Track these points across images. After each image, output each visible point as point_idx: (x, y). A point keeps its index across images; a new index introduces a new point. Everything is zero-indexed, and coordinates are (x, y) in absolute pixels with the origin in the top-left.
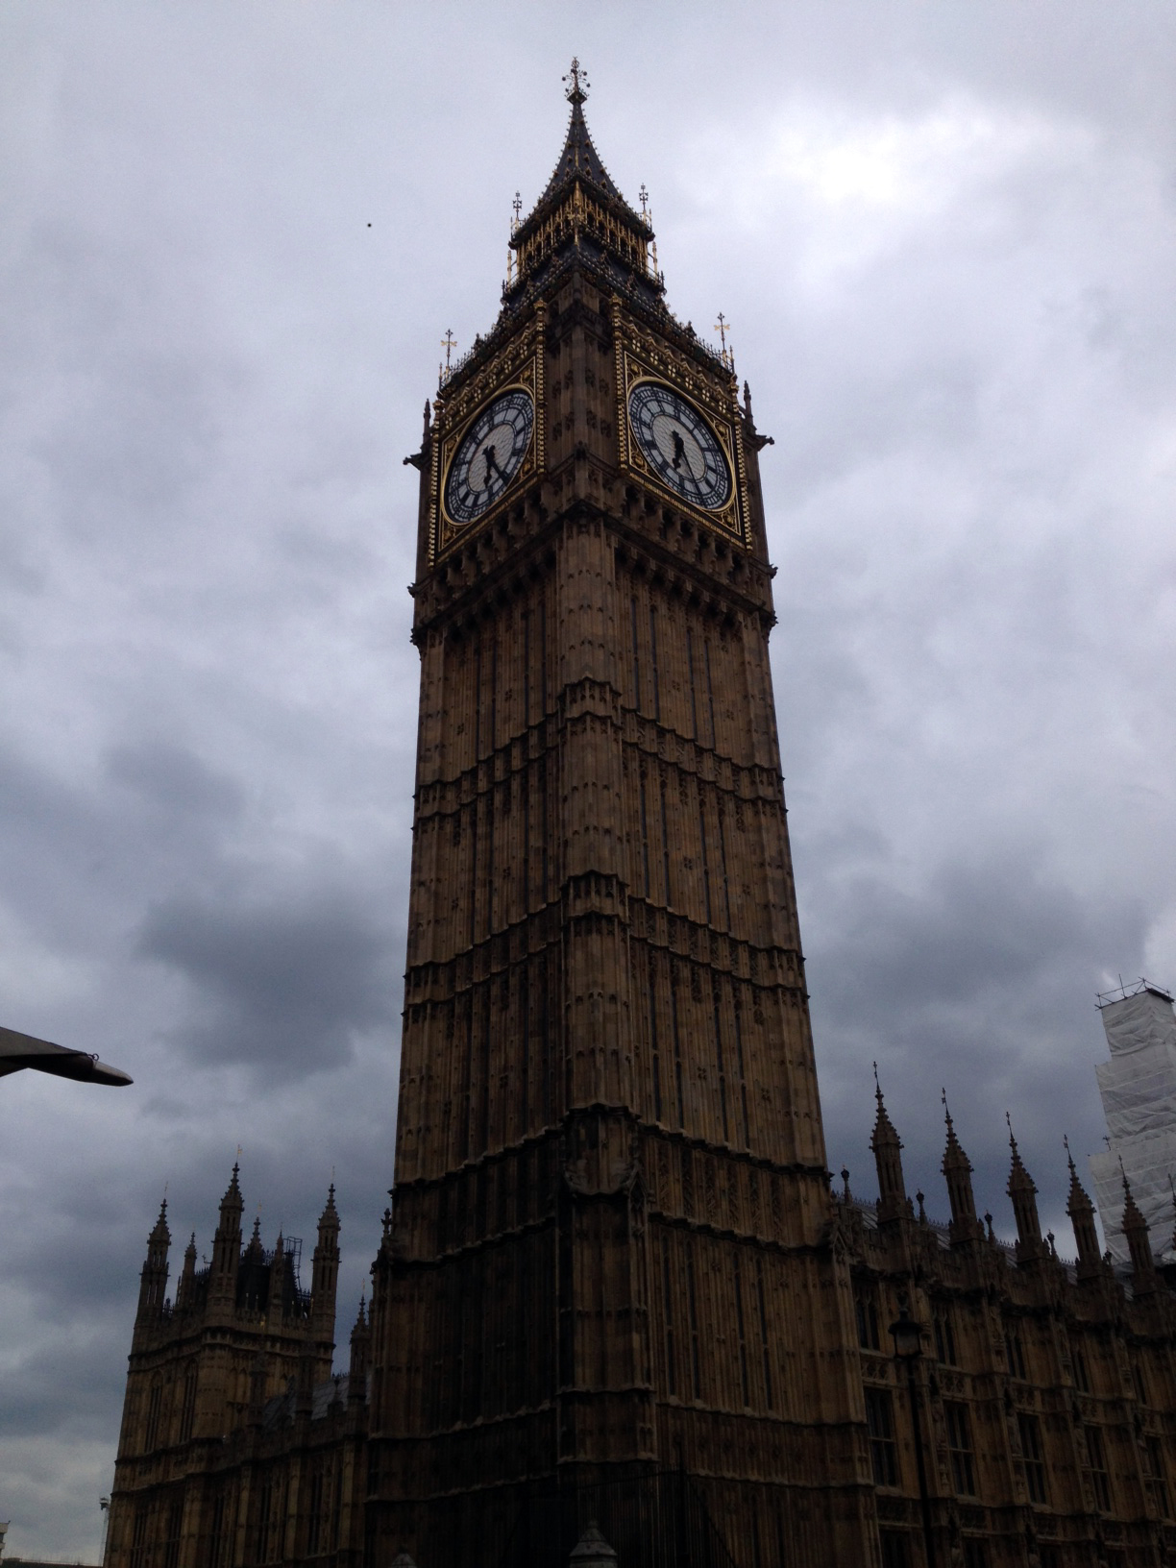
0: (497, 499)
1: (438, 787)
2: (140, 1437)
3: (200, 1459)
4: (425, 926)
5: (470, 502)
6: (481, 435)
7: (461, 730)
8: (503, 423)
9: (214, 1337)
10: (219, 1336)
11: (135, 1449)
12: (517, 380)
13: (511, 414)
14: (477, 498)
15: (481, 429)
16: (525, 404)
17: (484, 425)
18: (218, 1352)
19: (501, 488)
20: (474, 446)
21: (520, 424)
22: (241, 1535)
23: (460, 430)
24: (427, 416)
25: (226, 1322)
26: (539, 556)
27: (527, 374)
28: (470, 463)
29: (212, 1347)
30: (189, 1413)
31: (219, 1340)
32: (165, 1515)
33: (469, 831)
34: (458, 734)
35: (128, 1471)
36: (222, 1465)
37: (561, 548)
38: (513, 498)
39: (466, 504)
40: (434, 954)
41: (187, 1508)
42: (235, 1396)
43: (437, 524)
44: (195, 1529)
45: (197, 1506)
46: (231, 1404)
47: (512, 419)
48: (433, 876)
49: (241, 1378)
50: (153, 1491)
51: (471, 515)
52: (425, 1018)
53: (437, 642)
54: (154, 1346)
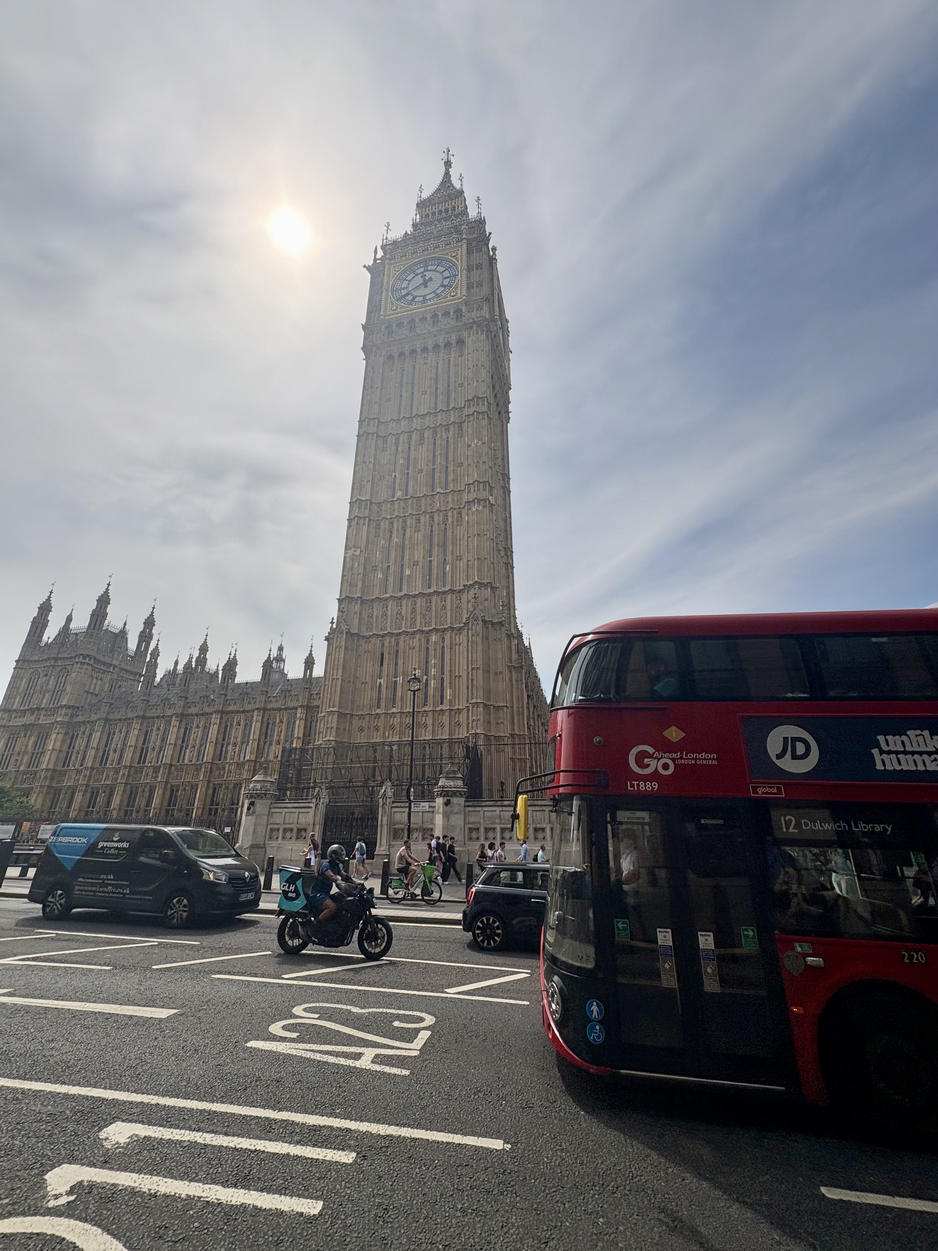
0: (429, 303)
1: (376, 420)
3: (66, 715)
4: (365, 483)
5: (410, 298)
7: (388, 400)
8: (434, 271)
9: (84, 658)
10: (88, 659)
11: (13, 705)
12: (447, 254)
13: (440, 269)
14: (414, 298)
15: (418, 269)
16: (451, 267)
17: (421, 267)
18: (85, 666)
19: (433, 298)
20: (412, 275)
21: (446, 274)
22: (91, 753)
23: (404, 265)
24: (376, 252)
25: (92, 653)
26: (453, 338)
27: (453, 255)
28: (410, 281)
29: (82, 663)
30: (58, 692)
31: (87, 661)
32: (33, 739)
33: (394, 448)
34: (387, 401)
36: (80, 719)
37: (469, 337)
38: (444, 304)
39: (407, 298)
40: (371, 495)
41: (53, 737)
42: (89, 688)
43: (387, 300)
44: (57, 746)
45: (60, 737)
46: (86, 691)
47: (441, 271)
48: (372, 460)
49: (94, 681)
51: (410, 304)
52: (364, 524)
53: (378, 355)
54: (36, 658)
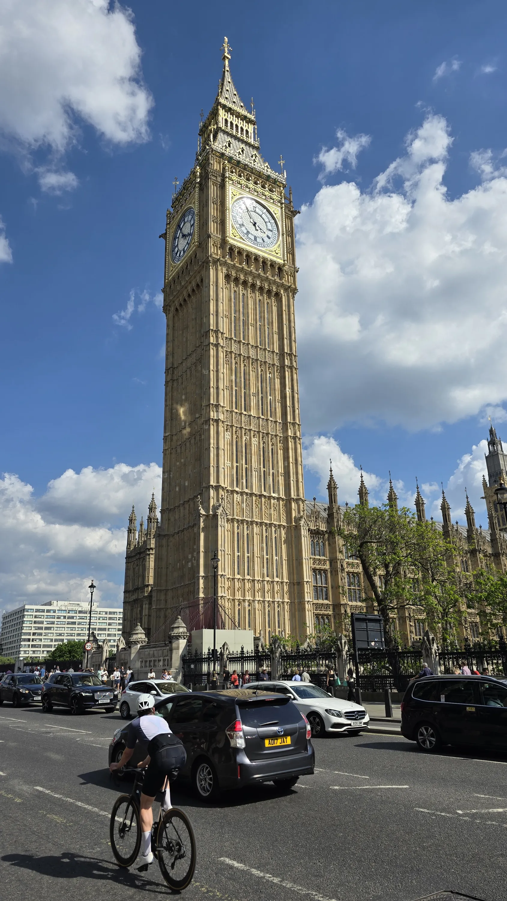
0: (186, 254)
1: (172, 369)
2: (131, 584)
5: (178, 255)
6: (181, 227)
8: (187, 222)
13: (190, 218)
14: (180, 253)
17: (182, 222)
20: (179, 231)
21: (192, 222)
23: (175, 224)
24: (168, 213)
28: (178, 238)
33: (181, 386)
34: (177, 349)
35: (128, 595)
43: (168, 264)
50: (135, 601)
51: (179, 260)
53: (170, 312)
